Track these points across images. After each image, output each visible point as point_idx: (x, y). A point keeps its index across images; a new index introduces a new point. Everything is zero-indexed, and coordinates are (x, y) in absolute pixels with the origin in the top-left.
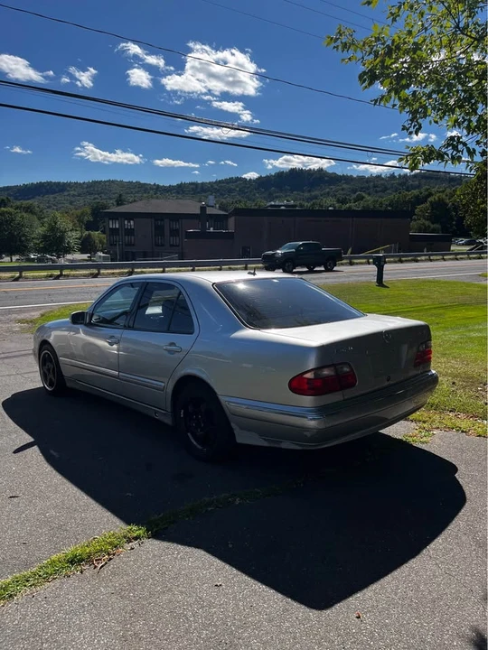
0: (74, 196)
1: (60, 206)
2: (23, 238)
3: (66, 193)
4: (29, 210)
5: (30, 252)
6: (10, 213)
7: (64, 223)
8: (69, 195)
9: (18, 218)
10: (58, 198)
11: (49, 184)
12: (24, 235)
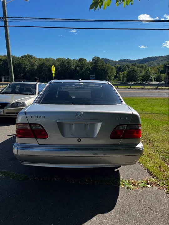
0: (160, 61)
1: (154, 65)
2: (136, 76)
3: (157, 60)
4: (141, 67)
5: (139, 81)
6: (134, 68)
7: (151, 71)
8: (158, 61)
9: (136, 70)
10: (154, 62)
11: (152, 57)
12: (137, 75)
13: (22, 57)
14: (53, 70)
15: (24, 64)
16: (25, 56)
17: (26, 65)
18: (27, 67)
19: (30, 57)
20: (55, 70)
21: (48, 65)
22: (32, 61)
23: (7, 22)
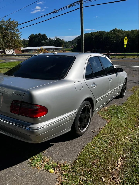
13: (111, 31)
14: (126, 41)
15: (111, 37)
16: (113, 30)
17: (112, 38)
18: (113, 40)
19: (118, 31)
20: (127, 41)
21: (132, 36)
22: (118, 34)
23: (83, 4)
